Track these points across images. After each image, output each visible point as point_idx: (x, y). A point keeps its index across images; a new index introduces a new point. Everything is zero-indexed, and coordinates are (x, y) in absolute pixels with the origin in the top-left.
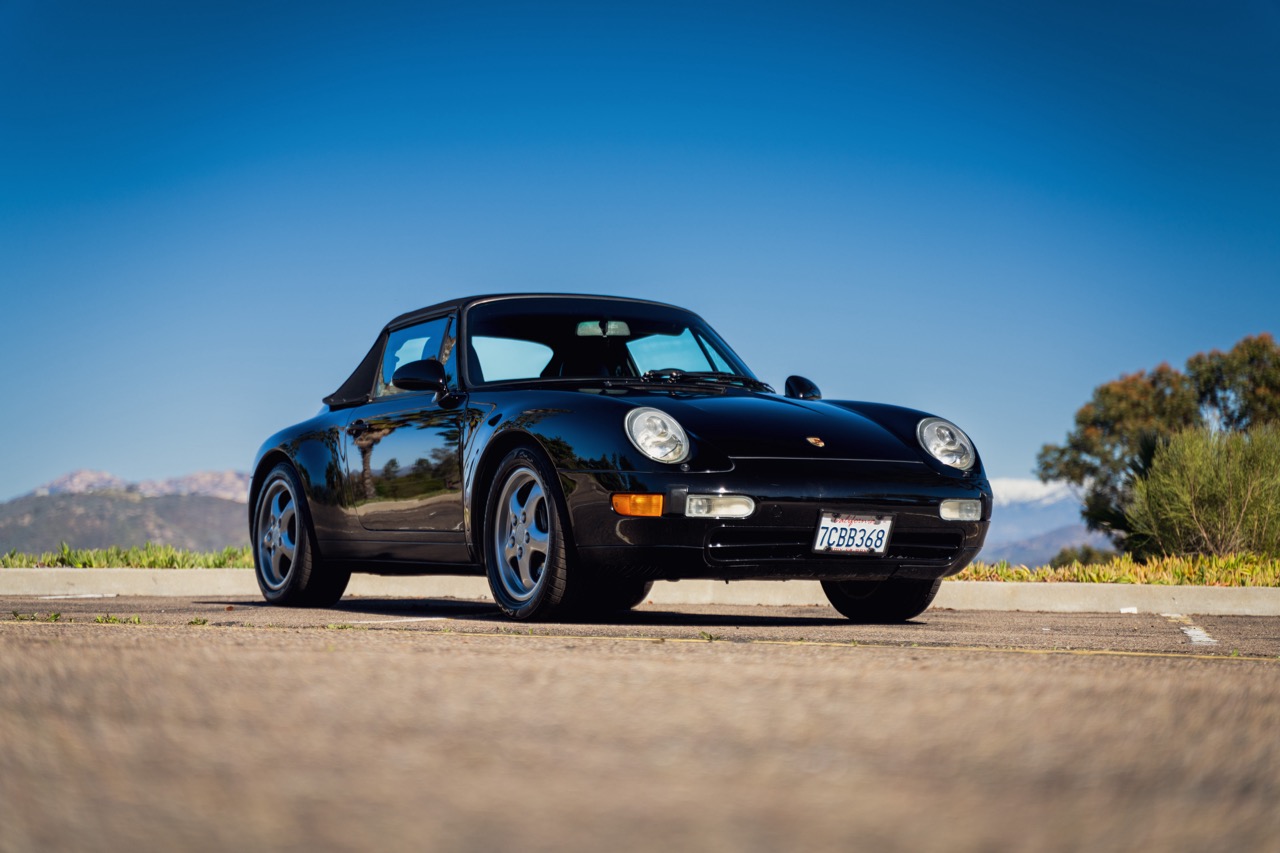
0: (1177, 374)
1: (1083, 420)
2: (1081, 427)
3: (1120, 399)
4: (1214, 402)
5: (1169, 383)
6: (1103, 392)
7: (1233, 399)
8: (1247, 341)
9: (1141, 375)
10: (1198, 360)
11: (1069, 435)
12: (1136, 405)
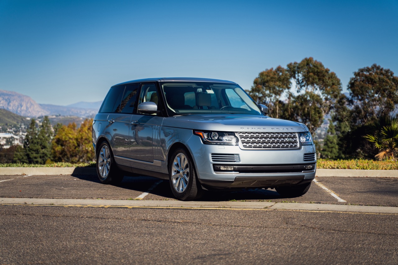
0: (283, 69)
1: (255, 82)
2: (255, 85)
3: (267, 76)
4: (295, 77)
5: (281, 71)
6: (262, 74)
7: (300, 76)
8: (306, 59)
9: (272, 69)
10: (291, 64)
11: (252, 87)
12: (272, 78)
